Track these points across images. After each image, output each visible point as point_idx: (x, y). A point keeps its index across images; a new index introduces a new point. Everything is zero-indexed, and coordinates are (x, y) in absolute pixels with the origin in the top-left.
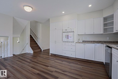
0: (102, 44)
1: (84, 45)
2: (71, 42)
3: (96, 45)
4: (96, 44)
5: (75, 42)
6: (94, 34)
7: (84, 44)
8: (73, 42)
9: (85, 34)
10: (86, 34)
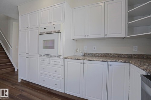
0: (125, 62)
1: (81, 63)
2: (55, 56)
3: (111, 65)
4: (110, 63)
5: (62, 57)
6: (105, 37)
7: (82, 61)
8: (59, 56)
9: (86, 37)
10: (88, 37)
